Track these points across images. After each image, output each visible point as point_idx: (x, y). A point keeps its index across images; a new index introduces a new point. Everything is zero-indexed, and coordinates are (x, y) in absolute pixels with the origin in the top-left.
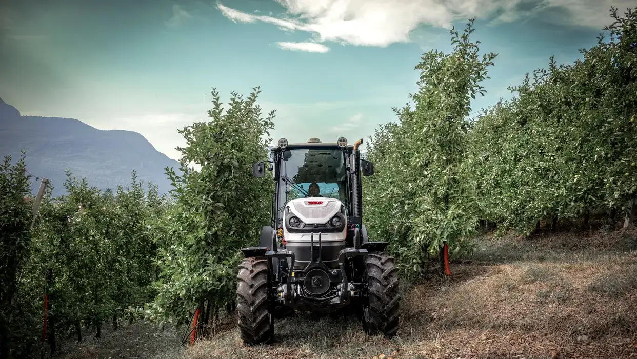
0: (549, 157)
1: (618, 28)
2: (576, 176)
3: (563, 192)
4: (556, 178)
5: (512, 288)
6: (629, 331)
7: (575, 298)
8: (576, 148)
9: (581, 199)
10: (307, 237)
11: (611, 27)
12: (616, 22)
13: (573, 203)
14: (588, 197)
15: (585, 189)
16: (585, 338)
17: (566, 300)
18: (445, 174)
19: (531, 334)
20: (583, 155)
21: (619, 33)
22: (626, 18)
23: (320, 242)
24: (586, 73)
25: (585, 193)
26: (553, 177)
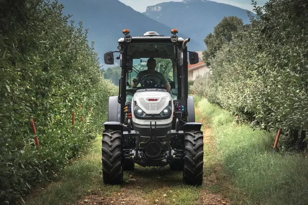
10: (148, 122)
23: (156, 125)
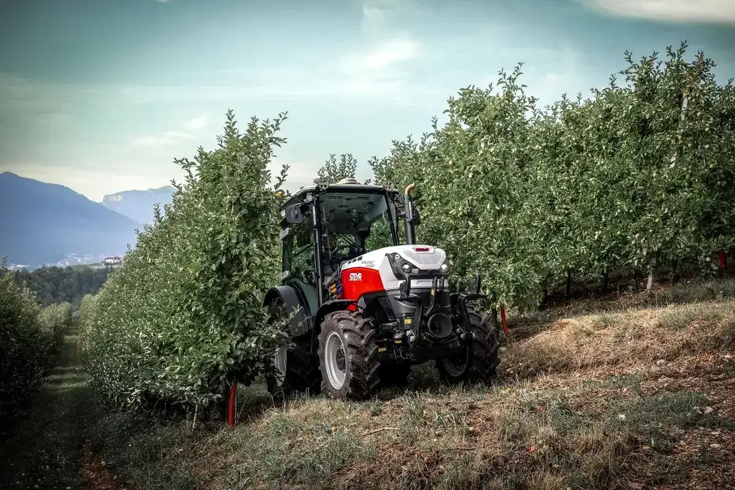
0: (563, 211)
1: (634, 74)
2: (597, 233)
3: (583, 249)
4: (570, 234)
5: (589, 334)
6: (694, 351)
7: (647, 334)
8: (593, 200)
9: (604, 258)
10: (423, 283)
11: (627, 72)
12: (631, 67)
13: (596, 263)
14: (611, 255)
15: (608, 246)
16: (662, 361)
17: (640, 336)
18: (500, 226)
19: (618, 366)
20: (601, 209)
21: (633, 80)
22: (640, 65)
24: (600, 116)
25: (608, 251)
26: (567, 234)
